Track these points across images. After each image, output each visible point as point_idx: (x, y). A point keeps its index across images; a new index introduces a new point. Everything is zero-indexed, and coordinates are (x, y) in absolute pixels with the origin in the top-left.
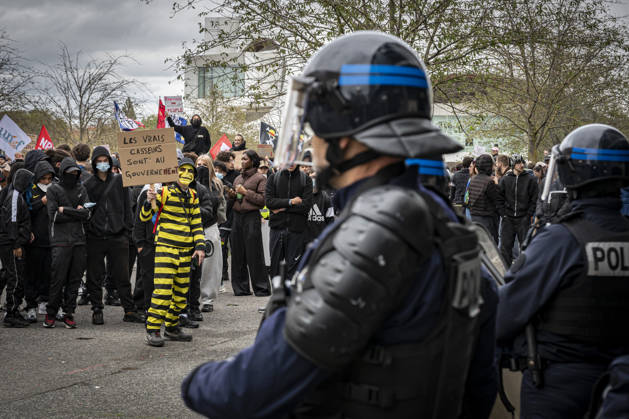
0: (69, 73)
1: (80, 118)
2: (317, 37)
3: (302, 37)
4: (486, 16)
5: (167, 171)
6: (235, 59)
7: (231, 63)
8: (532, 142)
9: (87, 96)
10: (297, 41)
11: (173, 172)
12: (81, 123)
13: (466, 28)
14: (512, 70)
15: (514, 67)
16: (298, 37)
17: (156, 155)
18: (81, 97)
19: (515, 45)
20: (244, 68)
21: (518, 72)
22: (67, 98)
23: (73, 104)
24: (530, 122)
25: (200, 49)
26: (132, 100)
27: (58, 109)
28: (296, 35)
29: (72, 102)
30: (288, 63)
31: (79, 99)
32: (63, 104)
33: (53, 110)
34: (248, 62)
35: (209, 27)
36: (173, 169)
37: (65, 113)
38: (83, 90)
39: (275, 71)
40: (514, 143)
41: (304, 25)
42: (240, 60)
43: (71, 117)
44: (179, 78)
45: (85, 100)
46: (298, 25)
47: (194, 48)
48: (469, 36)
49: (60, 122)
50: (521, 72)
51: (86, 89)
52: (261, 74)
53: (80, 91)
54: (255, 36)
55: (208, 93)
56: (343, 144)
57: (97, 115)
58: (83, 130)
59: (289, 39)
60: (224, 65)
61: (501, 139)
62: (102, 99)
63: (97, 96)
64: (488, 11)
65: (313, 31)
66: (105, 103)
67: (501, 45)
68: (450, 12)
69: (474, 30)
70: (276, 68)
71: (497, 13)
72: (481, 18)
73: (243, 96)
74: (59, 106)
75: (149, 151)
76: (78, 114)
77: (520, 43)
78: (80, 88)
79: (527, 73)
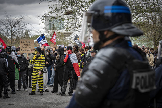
0: (8, 21)
1: (11, 36)
2: (86, 10)
3: (82, 10)
4: (140, 3)
5: (31, 50)
6: (60, 17)
7: (59, 18)
8: (155, 44)
9: (13, 28)
10: (80, 11)
11: (33, 51)
12: (11, 37)
13: (134, 7)
14: (148, 21)
15: (149, 20)
16: (80, 10)
17: (29, 46)
18: (12, 29)
19: (149, 13)
20: (63, 19)
21: (150, 22)
22: (7, 29)
23: (9, 31)
24: (154, 37)
25: (49, 13)
26: (28, 30)
27: (4, 33)
28: (80, 9)
29: (9, 30)
30: (77, 18)
31: (11, 30)
32: (6, 31)
33: (3, 33)
34: (64, 18)
35: (52, 6)
36: (33, 50)
37: (6, 34)
38: (12, 27)
39: (73, 20)
40: (149, 44)
41: (82, 6)
42: (62, 17)
43: (8, 35)
44: (42, 23)
45: (13, 30)
46: (80, 6)
47: (47, 13)
48: (135, 9)
49: (5, 37)
50: (151, 22)
51: (13, 27)
52: (68, 21)
53: (11, 27)
54: (67, 9)
55: (52, 28)
56: (105, 33)
57: (17, 35)
58: (12, 39)
59: (77, 10)
60: (57, 18)
61: (145, 43)
62: (18, 30)
63: (17, 28)
64: (141, 2)
65: (85, 8)
66: (19, 31)
67: (145, 12)
68: (129, 2)
69: (136, 7)
70: (73, 19)
71: (144, 3)
72: (139, 4)
73: (63, 28)
74: (5, 32)
75: (27, 45)
76: (10, 34)
77: (151, 12)
78: (11, 26)
79: (153, 22)
